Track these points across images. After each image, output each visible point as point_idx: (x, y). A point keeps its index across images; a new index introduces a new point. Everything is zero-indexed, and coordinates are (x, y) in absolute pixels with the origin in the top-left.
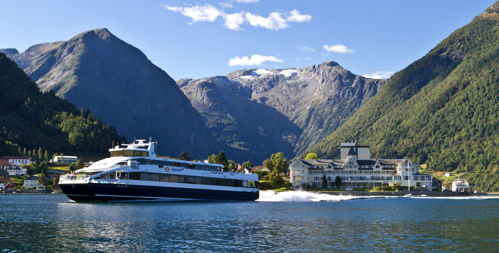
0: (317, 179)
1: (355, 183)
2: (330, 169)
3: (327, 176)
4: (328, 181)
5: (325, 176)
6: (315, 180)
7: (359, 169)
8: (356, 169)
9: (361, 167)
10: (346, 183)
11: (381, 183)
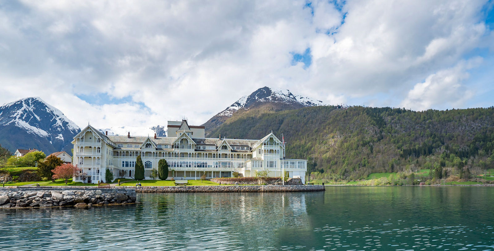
0: (127, 165)
1: (189, 172)
2: (148, 150)
3: (144, 160)
4: (145, 169)
5: (139, 160)
6: (123, 166)
7: (195, 150)
8: (192, 151)
9: (200, 147)
10: (175, 172)
11: (230, 172)
